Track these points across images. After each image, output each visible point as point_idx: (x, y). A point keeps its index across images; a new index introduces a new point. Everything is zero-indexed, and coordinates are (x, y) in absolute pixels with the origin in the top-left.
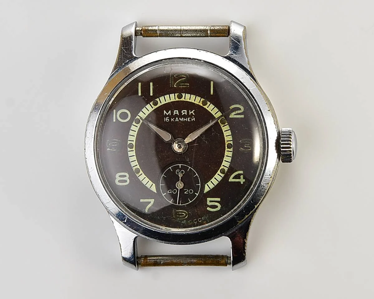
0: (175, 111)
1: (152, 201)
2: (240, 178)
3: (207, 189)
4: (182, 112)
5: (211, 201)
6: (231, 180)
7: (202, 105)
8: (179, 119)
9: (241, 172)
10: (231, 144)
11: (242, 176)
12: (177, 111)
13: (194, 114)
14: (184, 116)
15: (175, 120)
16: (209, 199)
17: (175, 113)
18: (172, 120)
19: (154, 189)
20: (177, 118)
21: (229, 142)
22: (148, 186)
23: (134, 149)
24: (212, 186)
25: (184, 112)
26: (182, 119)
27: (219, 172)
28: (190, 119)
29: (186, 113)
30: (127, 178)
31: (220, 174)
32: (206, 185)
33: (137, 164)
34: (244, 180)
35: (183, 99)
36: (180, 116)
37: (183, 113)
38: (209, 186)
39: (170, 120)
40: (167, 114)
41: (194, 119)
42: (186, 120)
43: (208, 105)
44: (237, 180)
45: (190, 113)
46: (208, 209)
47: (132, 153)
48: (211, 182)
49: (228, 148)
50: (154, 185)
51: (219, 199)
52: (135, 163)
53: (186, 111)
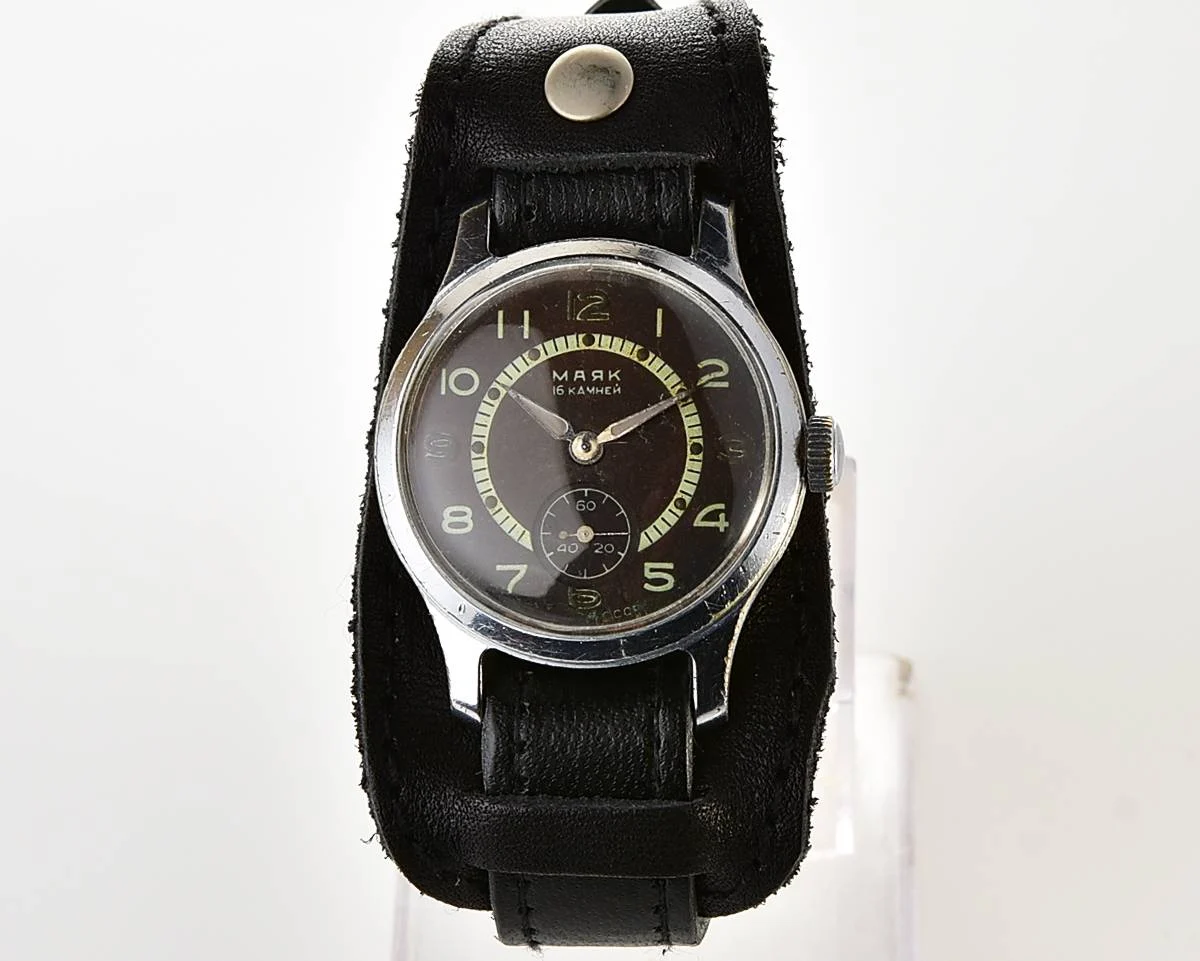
0: (577, 372)
1: (523, 569)
2: (718, 520)
3: (644, 543)
4: (593, 375)
5: (652, 570)
6: (698, 522)
7: (636, 359)
8: (585, 389)
9: (722, 506)
10: (699, 444)
11: (722, 516)
12: (582, 372)
13: (618, 379)
14: (598, 384)
15: (576, 391)
16: (648, 565)
17: (576, 377)
18: (570, 391)
19: (526, 542)
20: (581, 388)
21: (695, 440)
22: (515, 535)
23: (485, 454)
24: (655, 537)
25: (596, 374)
26: (591, 391)
27: (671, 506)
28: (611, 391)
29: (601, 377)
30: (467, 519)
31: (675, 510)
32: (643, 534)
33: (491, 487)
34: (727, 524)
35: (595, 346)
36: (589, 382)
37: (596, 377)
38: (649, 537)
39: (566, 392)
40: (560, 379)
41: (619, 389)
42: (602, 391)
43: (650, 359)
44: (712, 524)
45: (611, 377)
46: (647, 586)
47: (480, 464)
48: (655, 527)
49: (692, 453)
50: (527, 532)
51: (670, 566)
52: (486, 487)
53: (601, 372)
